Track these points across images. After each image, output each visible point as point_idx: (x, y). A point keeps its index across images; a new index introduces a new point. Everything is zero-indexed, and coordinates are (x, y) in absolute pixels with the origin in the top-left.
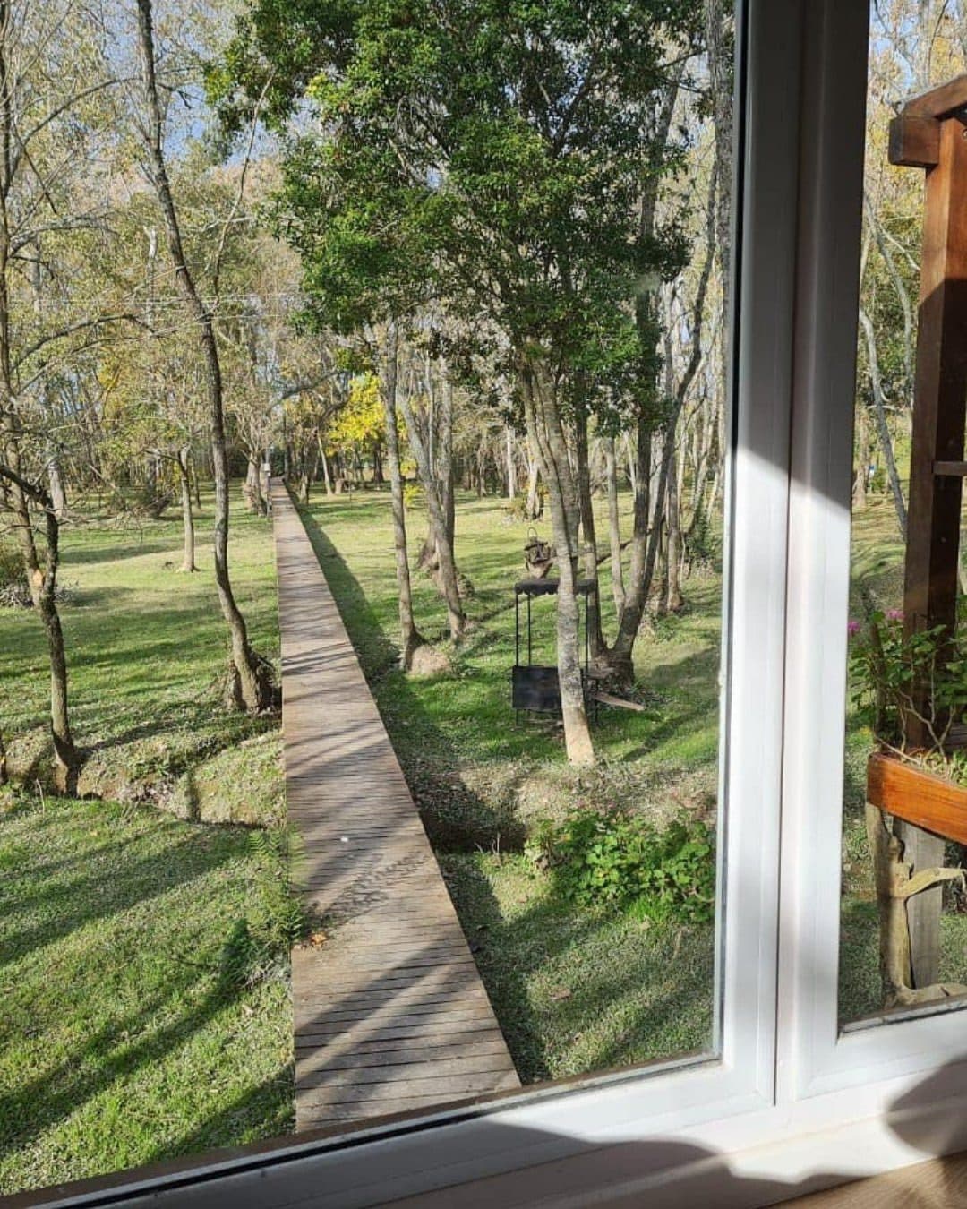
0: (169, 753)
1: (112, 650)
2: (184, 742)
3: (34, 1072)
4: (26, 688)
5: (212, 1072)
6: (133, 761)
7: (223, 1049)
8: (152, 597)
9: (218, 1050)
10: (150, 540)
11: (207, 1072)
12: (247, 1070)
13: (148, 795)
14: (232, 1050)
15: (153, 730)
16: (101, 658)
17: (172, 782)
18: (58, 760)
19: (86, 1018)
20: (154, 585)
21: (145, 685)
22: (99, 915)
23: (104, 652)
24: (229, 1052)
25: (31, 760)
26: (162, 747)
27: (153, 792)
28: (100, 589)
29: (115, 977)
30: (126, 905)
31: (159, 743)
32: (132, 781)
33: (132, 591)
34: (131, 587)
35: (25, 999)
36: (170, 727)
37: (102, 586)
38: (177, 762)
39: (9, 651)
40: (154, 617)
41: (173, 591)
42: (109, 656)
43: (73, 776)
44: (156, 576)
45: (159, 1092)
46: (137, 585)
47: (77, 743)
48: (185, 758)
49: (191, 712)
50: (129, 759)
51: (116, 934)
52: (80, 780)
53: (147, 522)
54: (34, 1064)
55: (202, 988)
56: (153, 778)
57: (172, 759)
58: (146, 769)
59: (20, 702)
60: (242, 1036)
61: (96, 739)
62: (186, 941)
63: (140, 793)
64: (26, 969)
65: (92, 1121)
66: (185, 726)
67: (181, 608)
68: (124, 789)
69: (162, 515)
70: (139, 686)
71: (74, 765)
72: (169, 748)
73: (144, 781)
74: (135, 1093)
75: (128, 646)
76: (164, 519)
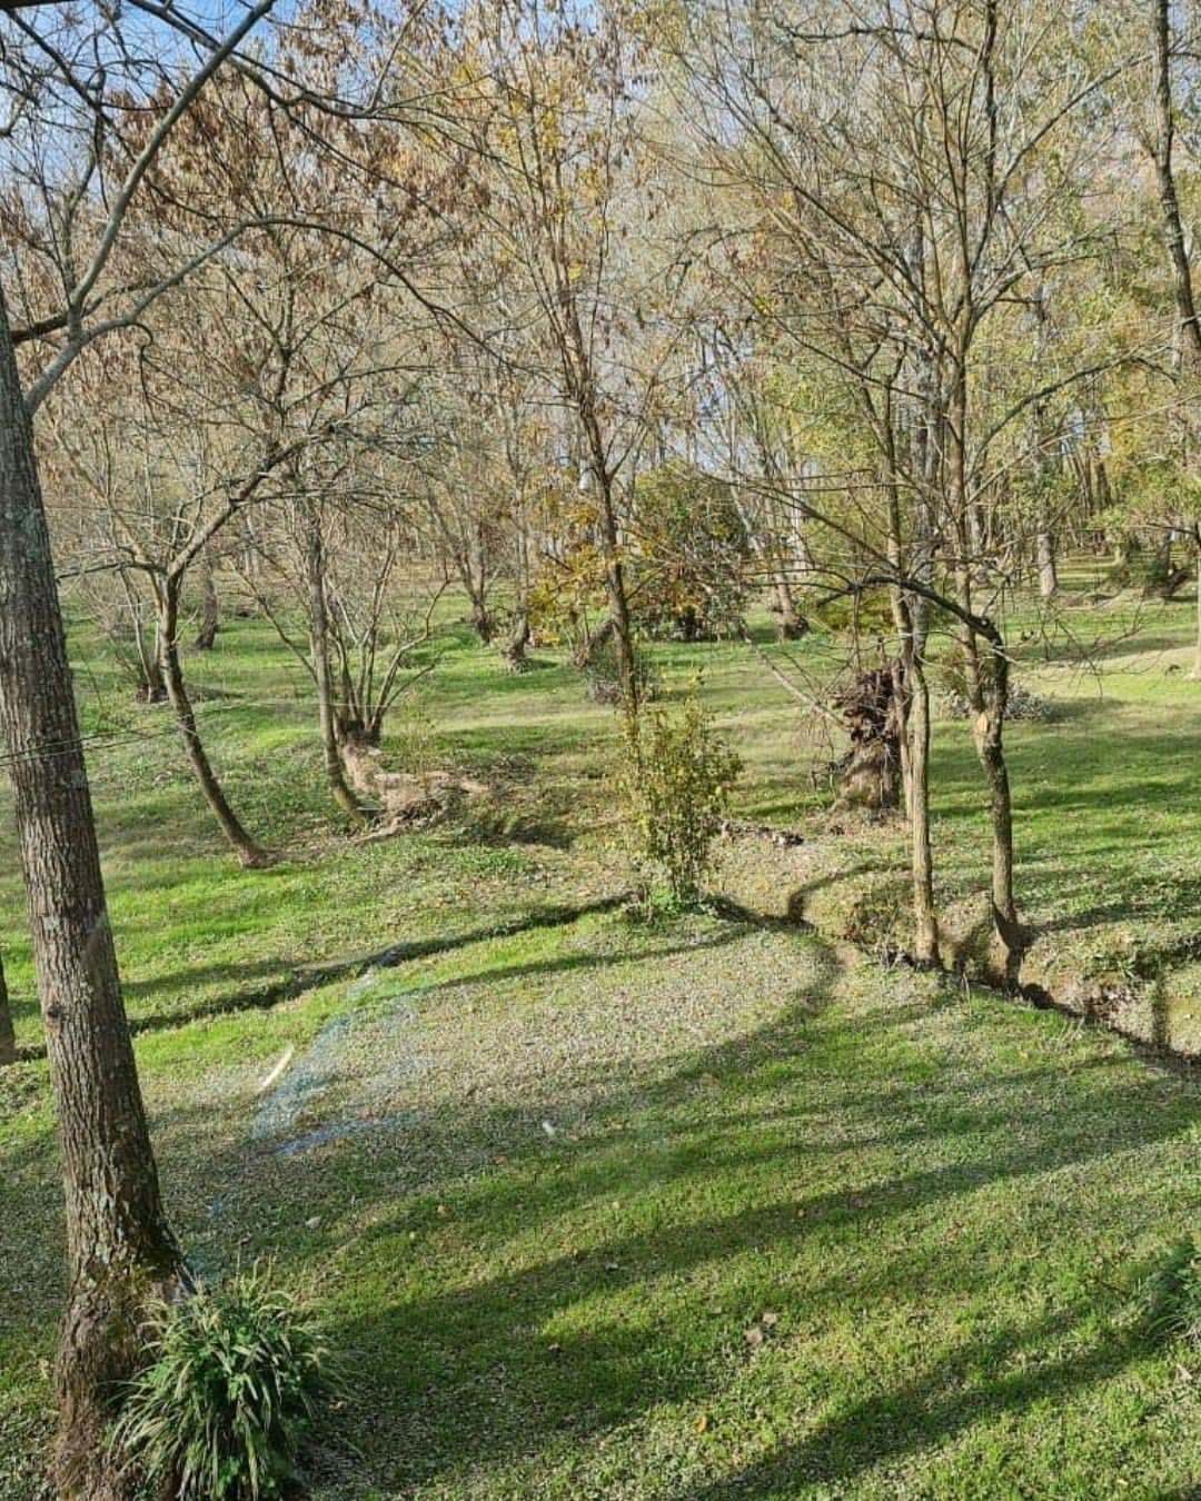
0: (1136, 948)
1: (1085, 788)
2: (1160, 934)
3: (911, 1372)
4: (976, 833)
5: (1124, 1451)
6: (1089, 953)
7: (1143, 1421)
8: (1147, 714)
9: (1136, 1420)
10: (1155, 631)
11: (1118, 1449)
12: (1171, 1465)
13: (1106, 999)
14: (1156, 1427)
15: (1120, 912)
16: (1071, 798)
17: (1136, 986)
18: (997, 937)
19: (980, 1317)
20: (1151, 696)
21: (1119, 842)
22: (1015, 1174)
23: (1075, 789)
24: (1151, 1428)
25: (968, 929)
26: (1128, 940)
27: (1112, 996)
28: (1081, 699)
29: (1023, 1268)
30: (1048, 1166)
31: (1124, 933)
32: (1086, 978)
33: (1121, 704)
34: (1122, 699)
35: (915, 1269)
36: (1142, 912)
37: (1085, 696)
38: (1146, 961)
39: (966, 779)
40: (1146, 744)
41: (1175, 707)
42: (1081, 796)
43: (1015, 960)
44: (1156, 684)
45: (1052, 1457)
46: (1130, 699)
47: (1022, 919)
48: (1157, 957)
49: (1172, 894)
50: (1083, 949)
51: (1031, 1205)
52: (1023, 966)
53: (1157, 603)
54: (912, 1363)
55: (1125, 1317)
56: (1113, 978)
57: (1140, 956)
58: (1105, 964)
59: (966, 850)
60: (1173, 1409)
61: (1046, 915)
62: (1117, 1240)
63: (1096, 994)
64: (923, 1227)
65: (965, 1468)
66: (1162, 913)
67: (1181, 732)
68: (1075, 987)
69: (1177, 594)
70: (1111, 843)
71: (1018, 948)
72: (1137, 943)
73: (1101, 981)
74: (1022, 1447)
75: (1104, 783)
76: (1178, 600)
